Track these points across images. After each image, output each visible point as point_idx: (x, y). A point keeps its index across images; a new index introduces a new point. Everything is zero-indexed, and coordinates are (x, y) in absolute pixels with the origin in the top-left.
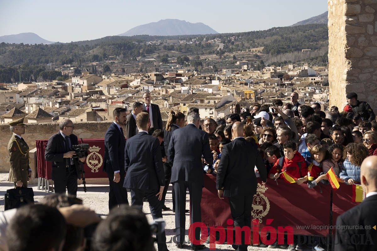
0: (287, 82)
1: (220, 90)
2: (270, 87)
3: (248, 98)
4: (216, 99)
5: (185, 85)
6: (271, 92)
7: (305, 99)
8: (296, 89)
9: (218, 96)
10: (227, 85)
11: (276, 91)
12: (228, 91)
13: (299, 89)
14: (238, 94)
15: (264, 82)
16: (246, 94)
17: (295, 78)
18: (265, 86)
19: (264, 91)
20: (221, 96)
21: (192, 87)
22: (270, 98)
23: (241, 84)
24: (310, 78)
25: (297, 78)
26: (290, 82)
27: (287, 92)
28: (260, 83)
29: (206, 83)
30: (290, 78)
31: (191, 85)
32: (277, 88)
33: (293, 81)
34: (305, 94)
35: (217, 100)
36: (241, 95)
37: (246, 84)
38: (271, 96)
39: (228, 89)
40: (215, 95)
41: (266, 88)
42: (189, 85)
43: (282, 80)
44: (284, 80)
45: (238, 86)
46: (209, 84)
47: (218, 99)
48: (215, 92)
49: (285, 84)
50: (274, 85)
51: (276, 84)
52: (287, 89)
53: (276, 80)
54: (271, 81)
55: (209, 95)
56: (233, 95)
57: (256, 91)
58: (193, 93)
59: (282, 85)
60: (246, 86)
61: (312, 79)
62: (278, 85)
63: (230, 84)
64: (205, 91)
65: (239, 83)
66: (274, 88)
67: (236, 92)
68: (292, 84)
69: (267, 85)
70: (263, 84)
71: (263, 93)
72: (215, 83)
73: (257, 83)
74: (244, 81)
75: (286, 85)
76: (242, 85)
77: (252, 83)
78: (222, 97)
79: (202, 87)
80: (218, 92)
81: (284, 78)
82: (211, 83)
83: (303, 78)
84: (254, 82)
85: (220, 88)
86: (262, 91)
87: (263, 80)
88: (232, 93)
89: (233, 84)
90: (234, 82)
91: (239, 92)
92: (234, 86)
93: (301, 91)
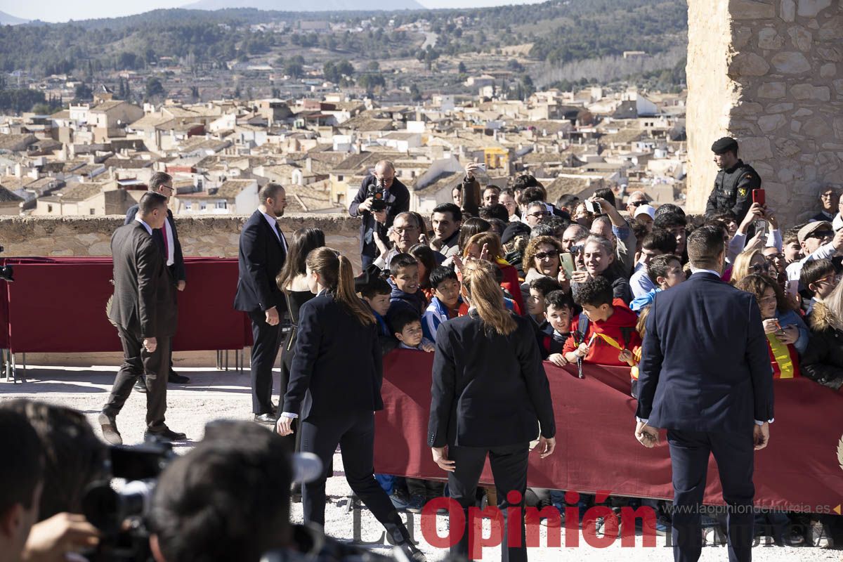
0: (586, 130)
1: (425, 145)
2: (547, 142)
3: (493, 165)
4: (416, 166)
5: (343, 131)
6: (548, 152)
7: (628, 171)
8: (606, 147)
9: (421, 160)
10: (444, 134)
11: (561, 151)
12: (446, 149)
13: (616, 147)
14: (470, 155)
15: (533, 128)
16: (489, 156)
17: (607, 120)
18: (535, 138)
19: (530, 150)
20: (428, 159)
21: (359, 137)
22: (544, 166)
23: (477, 131)
24: (643, 121)
25: (612, 119)
26: (594, 130)
27: (586, 153)
28: (524, 129)
29: (393, 129)
30: (593, 120)
31: (358, 133)
32: (564, 143)
33: (601, 128)
34: (630, 159)
35: (419, 169)
37: (489, 132)
38: (547, 163)
39: (446, 143)
40: (414, 157)
41: (537, 142)
42: (351, 132)
43: (573, 123)
44: (581, 124)
45: (470, 136)
46: (400, 131)
47: (423, 166)
48: (414, 150)
49: (580, 135)
50: (554, 137)
51: (561, 134)
52: (586, 146)
53: (561, 124)
54: (547, 126)
55: (401, 156)
56: (457, 157)
57: (512, 151)
58: (361, 152)
59: (576, 136)
60: (488, 138)
61: (647, 124)
62: (565, 137)
63: (450, 131)
64: (391, 147)
65: (472, 129)
66: (555, 142)
67: (465, 150)
68: (598, 135)
69: (540, 135)
70: (529, 133)
71: (529, 155)
72: (415, 127)
73: (515, 131)
74: (484, 126)
75: (585, 136)
76: (479, 134)
77: (502, 129)
78: (430, 162)
79: (383, 137)
80: (422, 150)
81: (580, 119)
82: (405, 127)
83: (626, 121)
84: (509, 128)
85: (427, 140)
86: (526, 150)
87: (531, 122)
88: (455, 153)
89: (458, 133)
90: (460, 126)
91: (471, 150)
92: (460, 135)
93: (620, 151)
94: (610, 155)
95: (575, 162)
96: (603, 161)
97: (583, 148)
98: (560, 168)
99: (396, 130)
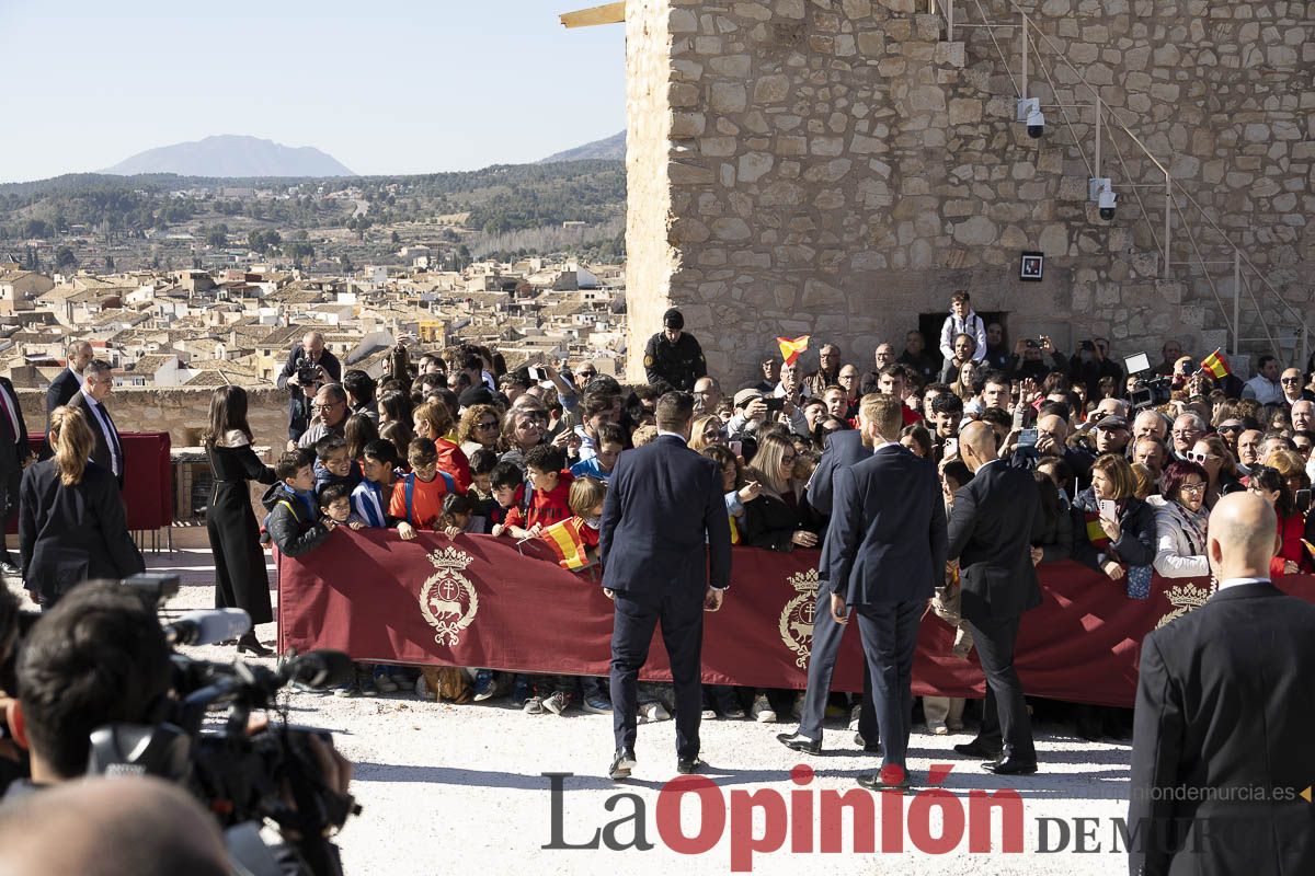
0: (524, 302)
1: (357, 318)
2: (484, 314)
3: (428, 338)
4: (347, 339)
5: (269, 303)
6: (486, 325)
7: (569, 345)
8: (546, 320)
9: (352, 334)
10: (376, 307)
11: (499, 324)
12: (379, 322)
14: (404, 328)
15: (469, 300)
16: (423, 329)
17: (546, 292)
18: (472, 311)
19: (467, 323)
20: (360, 332)
21: (286, 310)
23: (411, 303)
24: (583, 293)
25: (551, 291)
26: (533, 303)
27: (525, 326)
28: (461, 301)
29: (323, 301)
30: (532, 292)
31: (285, 305)
32: (502, 316)
33: (540, 300)
34: (570, 332)
35: (350, 343)
37: (424, 305)
38: (484, 337)
39: (378, 316)
40: (345, 330)
41: (474, 314)
42: (278, 304)
43: (513, 296)
44: (519, 297)
45: (404, 309)
46: (330, 303)
47: (354, 340)
48: (344, 323)
49: (519, 307)
50: (492, 309)
51: (499, 306)
52: (524, 319)
53: (499, 296)
54: (486, 297)
55: (331, 329)
56: (391, 330)
57: (447, 323)
58: (289, 325)
59: (514, 309)
60: (423, 310)
61: (587, 296)
62: (502, 310)
63: (384, 303)
64: (320, 320)
65: (405, 301)
66: (493, 315)
67: (399, 323)
68: (537, 308)
69: (478, 307)
70: (465, 306)
71: (465, 328)
72: (346, 299)
73: (451, 303)
74: (419, 298)
75: (523, 308)
76: (413, 307)
77: (438, 301)
78: (362, 335)
79: (312, 310)
80: (353, 324)
81: (518, 291)
82: (335, 300)
83: (566, 293)
84: (444, 300)
85: (359, 312)
86: (463, 323)
87: (467, 294)
88: (388, 326)
89: (391, 305)
90: (393, 298)
91: (405, 323)
92: (394, 308)
93: (560, 323)
94: (550, 328)
95: (514, 335)
96: (543, 334)
97: (522, 321)
98: (499, 341)
99: (326, 302)
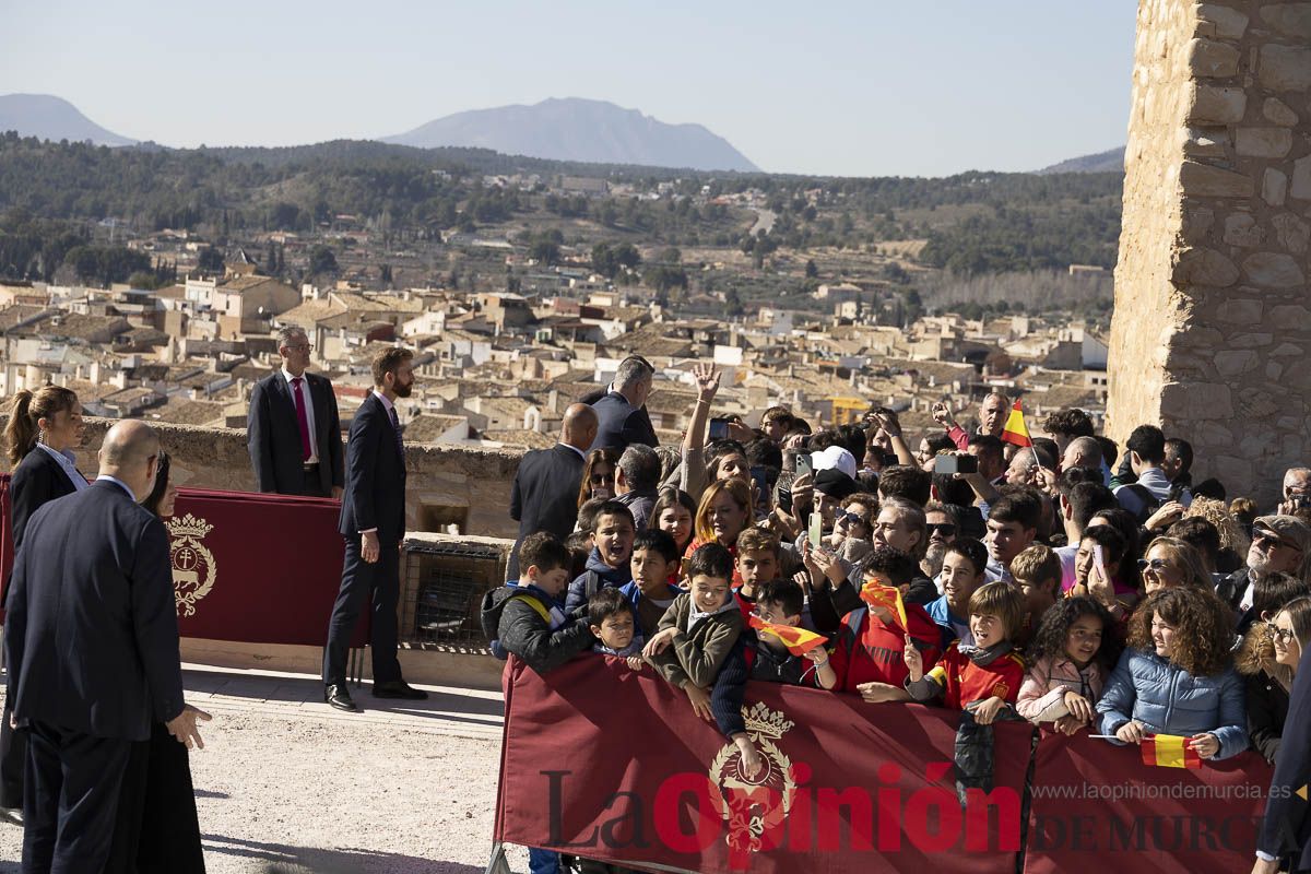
0: (997, 382)
1: (740, 385)
2: (934, 395)
5: (612, 352)
8: (1028, 412)
9: (731, 408)
10: (771, 371)
12: (772, 394)
14: (810, 407)
15: (913, 373)
16: (839, 411)
17: (1033, 370)
18: (915, 389)
19: (907, 407)
20: (743, 407)
23: (824, 369)
24: (1090, 375)
25: (1040, 369)
26: (1011, 384)
28: (900, 373)
29: (692, 355)
30: (1012, 367)
32: (961, 401)
33: (1023, 381)
36: (818, 414)
37: (844, 373)
39: (773, 385)
41: (916, 395)
43: (980, 371)
44: (990, 373)
45: (813, 377)
50: (946, 389)
51: (957, 385)
53: (959, 369)
54: (937, 372)
60: (841, 383)
61: (1096, 382)
62: (963, 390)
63: (782, 366)
64: (686, 385)
65: (816, 366)
66: (947, 397)
67: (803, 398)
68: (1016, 392)
69: (924, 383)
70: (906, 380)
72: (727, 355)
73: (885, 374)
74: (836, 362)
76: (826, 375)
77: (865, 370)
78: (745, 412)
79: (674, 367)
80: (734, 393)
81: (989, 365)
82: (711, 355)
83: (1063, 374)
84: (876, 369)
85: (745, 377)
87: (911, 363)
89: (793, 370)
90: (798, 360)
91: (812, 399)
92: (797, 374)
99: (697, 358)
